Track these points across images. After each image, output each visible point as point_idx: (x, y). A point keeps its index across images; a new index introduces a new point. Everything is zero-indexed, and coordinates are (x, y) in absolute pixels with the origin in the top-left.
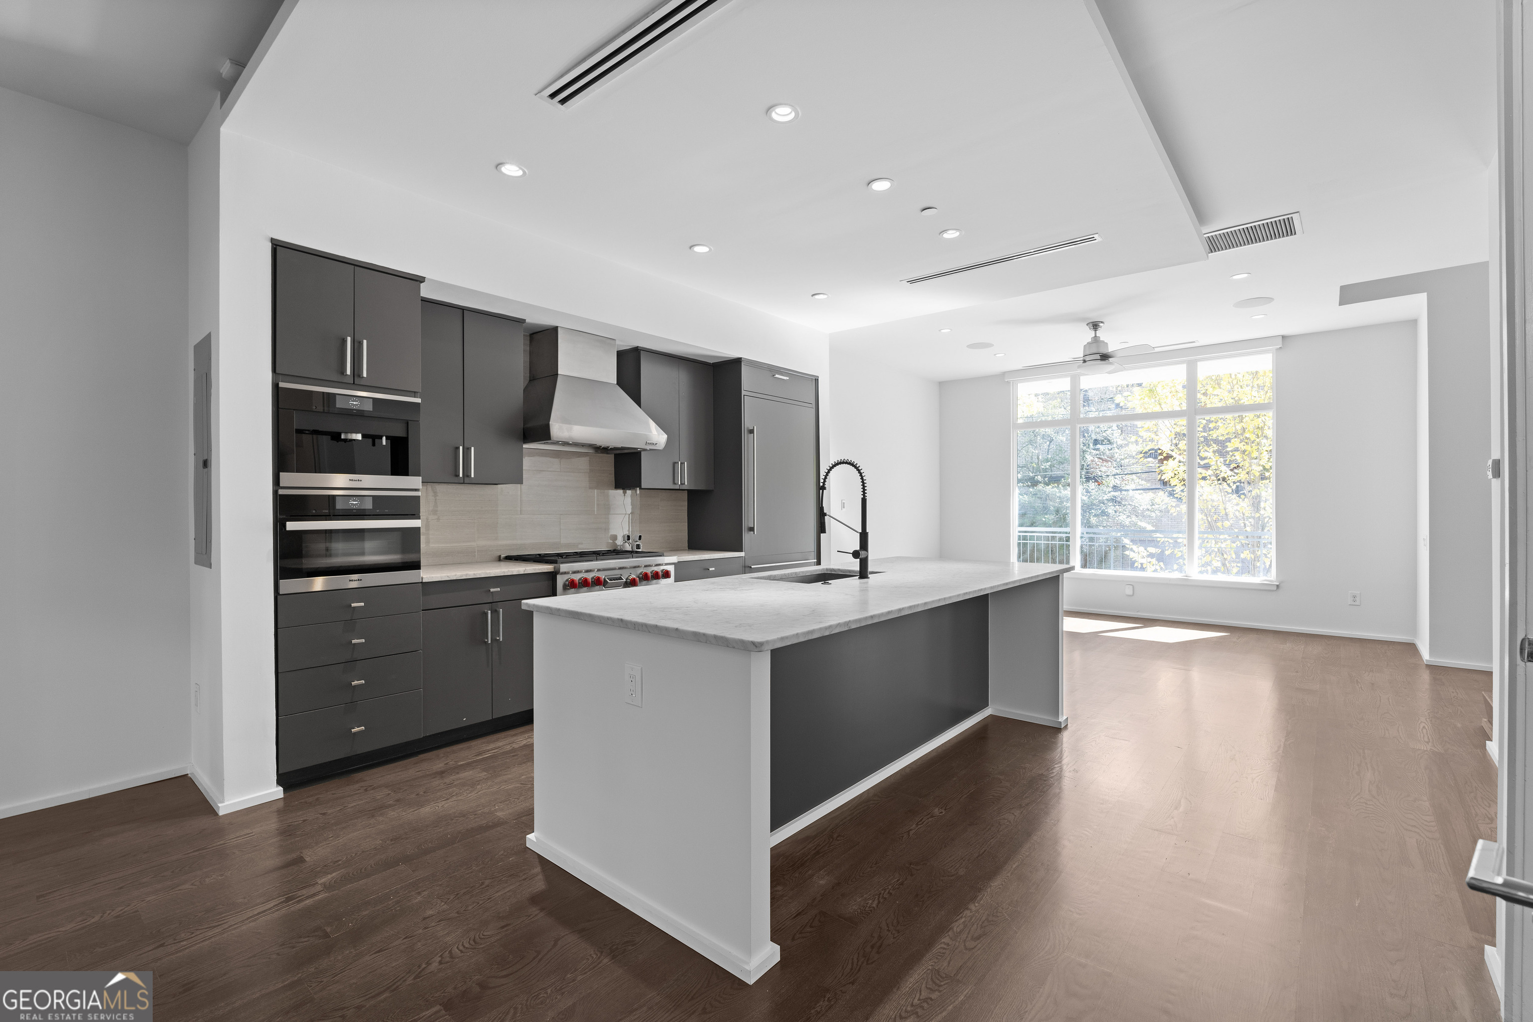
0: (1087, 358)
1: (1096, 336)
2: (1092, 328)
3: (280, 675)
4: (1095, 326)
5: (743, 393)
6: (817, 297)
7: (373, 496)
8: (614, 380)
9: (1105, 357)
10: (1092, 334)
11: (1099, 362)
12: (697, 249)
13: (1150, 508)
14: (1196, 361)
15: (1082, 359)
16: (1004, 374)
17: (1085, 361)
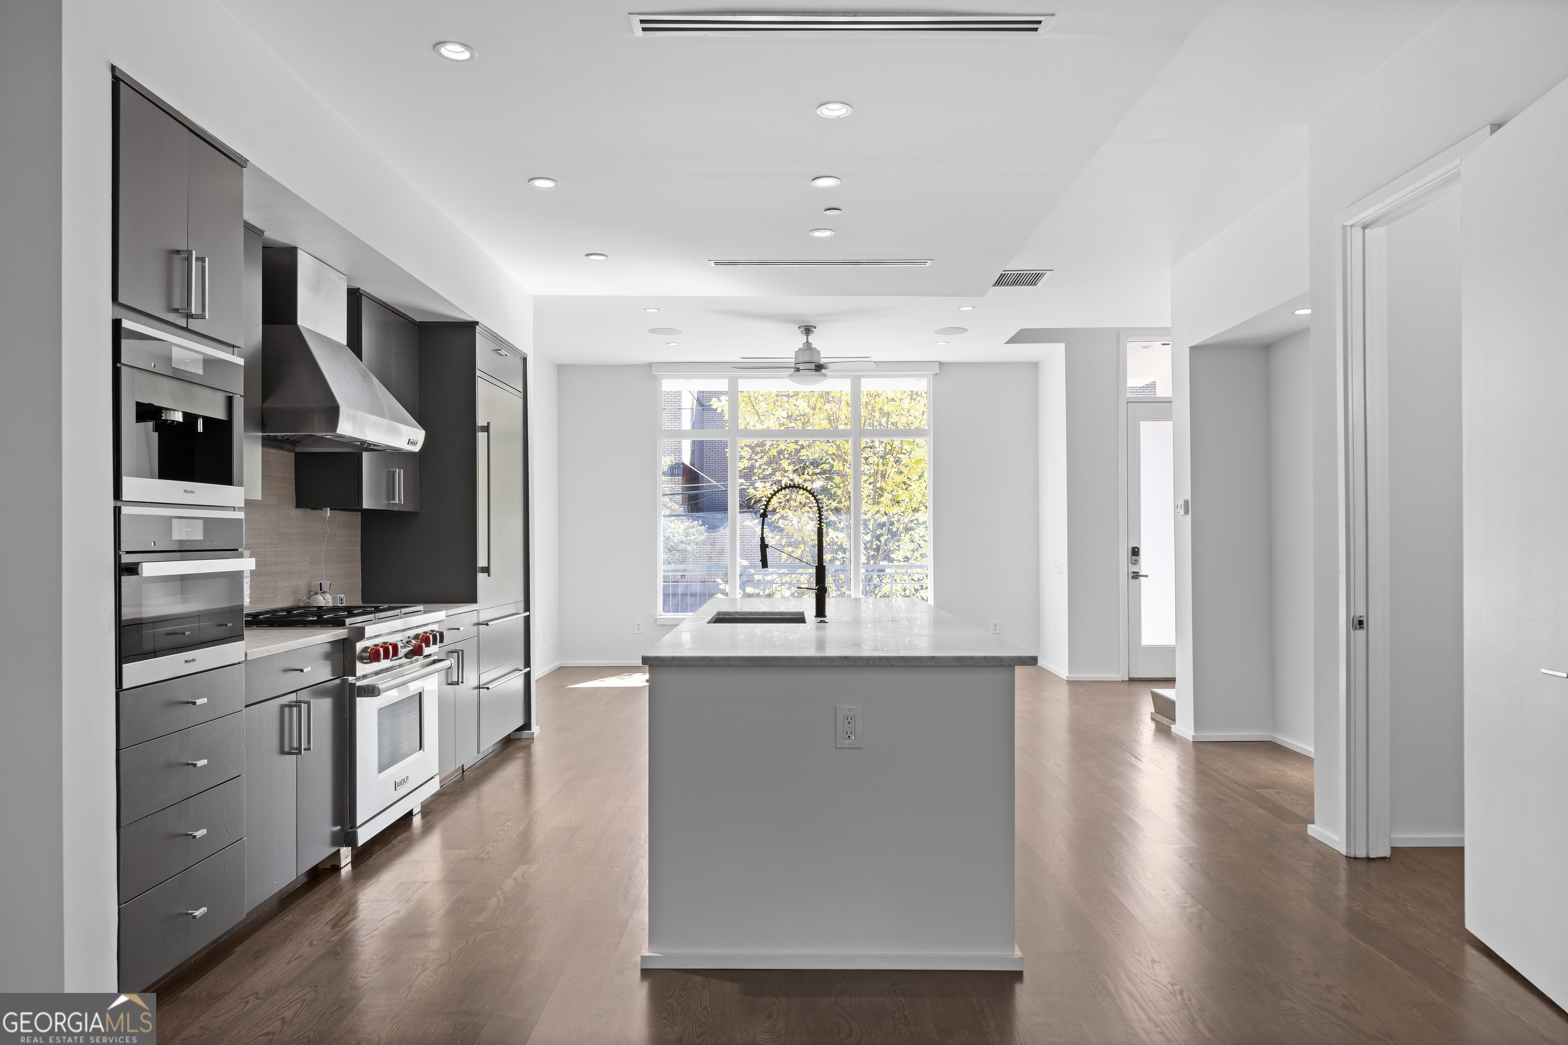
0: (801, 366)
1: (807, 342)
2: (805, 332)
3: (122, 830)
4: (808, 330)
5: (478, 373)
6: (592, 257)
7: (206, 520)
8: (344, 342)
9: (819, 367)
10: (803, 339)
11: (814, 373)
12: (539, 183)
13: (684, 539)
14: (861, 377)
15: (793, 365)
16: (650, 365)
17: (798, 370)
